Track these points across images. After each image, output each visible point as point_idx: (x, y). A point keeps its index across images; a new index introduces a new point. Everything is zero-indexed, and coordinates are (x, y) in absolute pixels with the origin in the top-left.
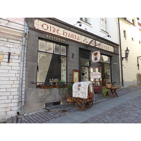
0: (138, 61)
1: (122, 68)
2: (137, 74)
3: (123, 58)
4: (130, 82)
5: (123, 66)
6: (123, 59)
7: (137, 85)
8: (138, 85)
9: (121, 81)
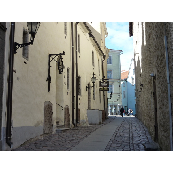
0: (50, 67)
1: (11, 78)
2: (46, 104)
3: (17, 44)
4: (28, 128)
5: (14, 73)
6: (16, 47)
7: (42, 137)
8: (45, 135)
9: (4, 125)
